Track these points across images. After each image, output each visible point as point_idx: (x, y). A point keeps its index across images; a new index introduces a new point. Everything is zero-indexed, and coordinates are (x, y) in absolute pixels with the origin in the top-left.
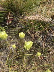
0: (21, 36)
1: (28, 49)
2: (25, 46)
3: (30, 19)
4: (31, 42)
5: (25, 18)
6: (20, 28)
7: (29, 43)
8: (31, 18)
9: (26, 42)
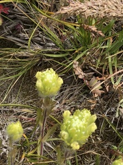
0: (44, 85)
1: (76, 146)
2: (63, 133)
3: (89, 12)
4: (86, 113)
5: (66, 10)
6: (39, 48)
7: (81, 119)
8: (90, 8)
9: (67, 113)
